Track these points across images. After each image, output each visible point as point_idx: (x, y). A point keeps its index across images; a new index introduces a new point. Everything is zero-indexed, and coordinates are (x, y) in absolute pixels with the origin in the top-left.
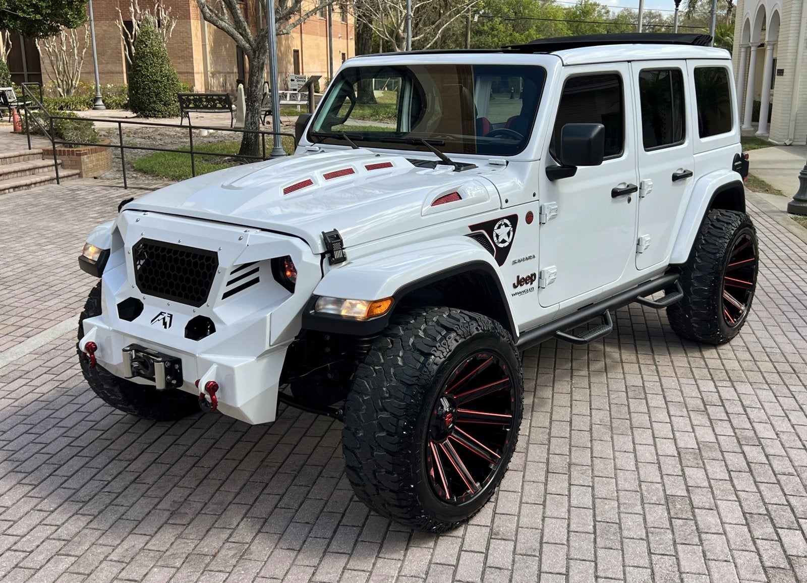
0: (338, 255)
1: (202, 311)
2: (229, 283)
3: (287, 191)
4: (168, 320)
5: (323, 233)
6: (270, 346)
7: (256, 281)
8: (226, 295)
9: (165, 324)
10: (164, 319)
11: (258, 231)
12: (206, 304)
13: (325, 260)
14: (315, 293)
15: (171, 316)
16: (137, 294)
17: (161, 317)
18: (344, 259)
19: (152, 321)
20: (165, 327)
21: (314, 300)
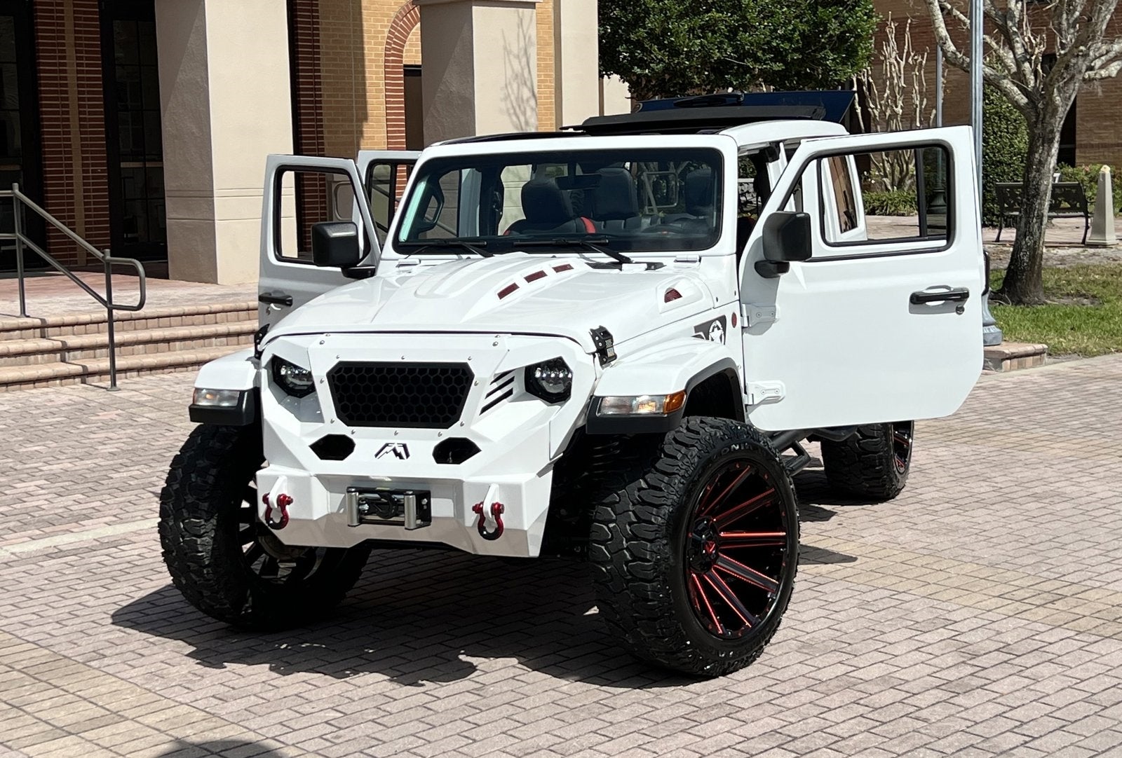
0: (610, 354)
1: (454, 432)
2: (489, 395)
3: (502, 294)
4: (401, 450)
5: (592, 330)
6: (550, 459)
7: (510, 393)
8: (484, 409)
9: (398, 455)
10: (394, 450)
11: (510, 335)
12: (459, 423)
13: (597, 359)
14: (597, 394)
15: (405, 446)
16: (341, 429)
17: (387, 449)
18: (615, 357)
19: (376, 455)
20: (401, 458)
21: (594, 402)
